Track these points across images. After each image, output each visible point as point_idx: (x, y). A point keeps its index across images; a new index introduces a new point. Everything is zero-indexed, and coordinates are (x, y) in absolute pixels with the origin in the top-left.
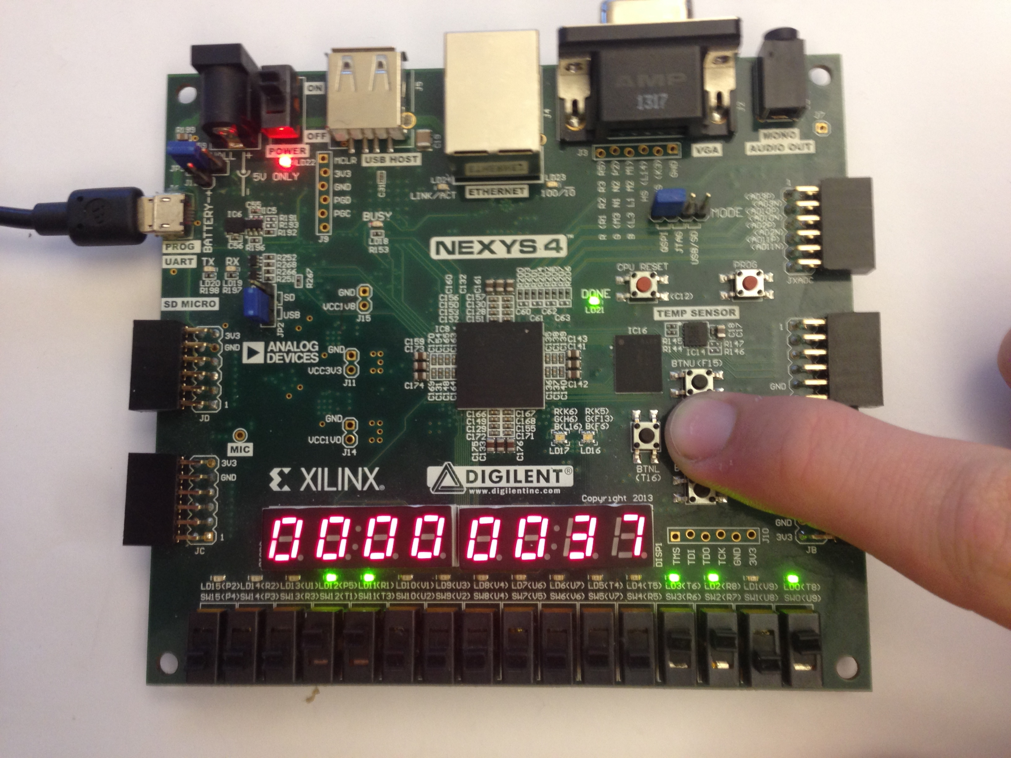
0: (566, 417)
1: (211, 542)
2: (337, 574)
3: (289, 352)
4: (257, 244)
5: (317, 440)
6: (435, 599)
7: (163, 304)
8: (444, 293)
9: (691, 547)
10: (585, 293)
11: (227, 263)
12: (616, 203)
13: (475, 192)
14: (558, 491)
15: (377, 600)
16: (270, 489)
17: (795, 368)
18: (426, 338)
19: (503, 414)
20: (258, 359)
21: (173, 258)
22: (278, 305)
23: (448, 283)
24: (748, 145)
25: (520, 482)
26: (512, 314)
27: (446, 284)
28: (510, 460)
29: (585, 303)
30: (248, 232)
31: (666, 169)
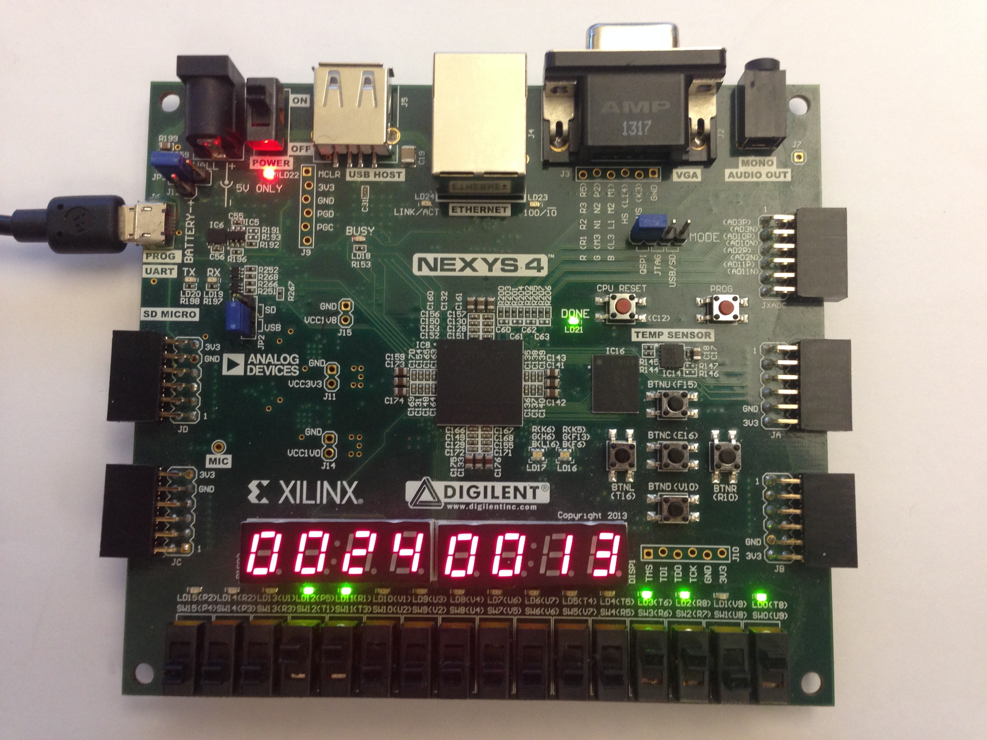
0: (544, 435)
1: (189, 554)
2: (314, 587)
3: (269, 364)
4: (239, 256)
5: (296, 453)
6: (411, 613)
7: (143, 314)
8: (426, 310)
9: (664, 565)
10: (565, 313)
11: (208, 273)
12: (597, 225)
13: (459, 210)
14: (534, 508)
15: (354, 613)
16: (248, 501)
17: (767, 391)
18: (407, 354)
19: (482, 431)
20: (238, 371)
21: (154, 267)
22: (259, 317)
23: (430, 299)
24: (727, 172)
25: (498, 498)
26: (492, 332)
27: (428, 301)
28: (488, 476)
29: (565, 322)
30: (230, 244)
31: (647, 193)
